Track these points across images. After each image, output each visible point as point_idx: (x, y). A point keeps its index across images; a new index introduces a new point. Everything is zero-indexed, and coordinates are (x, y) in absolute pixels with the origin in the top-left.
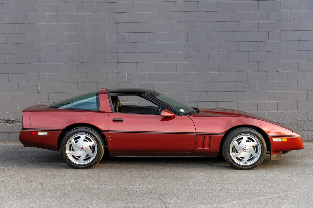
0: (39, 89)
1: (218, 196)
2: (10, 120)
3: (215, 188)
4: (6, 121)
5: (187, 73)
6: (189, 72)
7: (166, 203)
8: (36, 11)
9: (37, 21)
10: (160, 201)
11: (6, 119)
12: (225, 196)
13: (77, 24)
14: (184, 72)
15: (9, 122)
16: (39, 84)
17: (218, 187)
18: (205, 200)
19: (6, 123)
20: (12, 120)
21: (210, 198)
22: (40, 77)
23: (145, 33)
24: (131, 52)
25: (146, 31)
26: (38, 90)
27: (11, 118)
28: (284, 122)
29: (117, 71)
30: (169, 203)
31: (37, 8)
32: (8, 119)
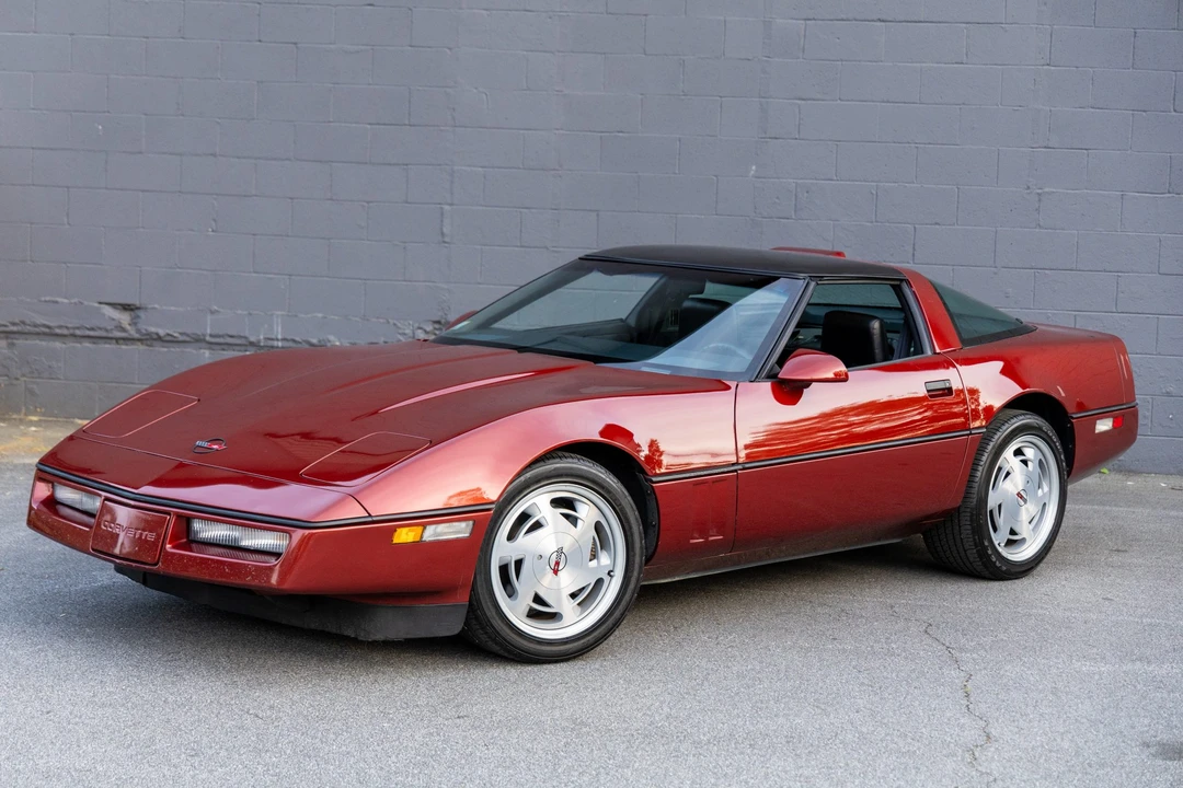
0: (445, 230)
1: (1142, 641)
3: (1131, 618)
5: (1039, 194)
6: (1047, 190)
7: (953, 649)
10: (930, 641)
11: (315, 341)
12: (1168, 645)
14: (1028, 188)
16: (447, 207)
17: (1141, 617)
18: (1095, 650)
21: (1111, 645)
22: (452, 182)
23: (879, 24)
24: (819, 96)
25: (884, 17)
26: (443, 234)
27: (332, 338)
29: (756, 171)
30: (961, 650)
32: (320, 341)
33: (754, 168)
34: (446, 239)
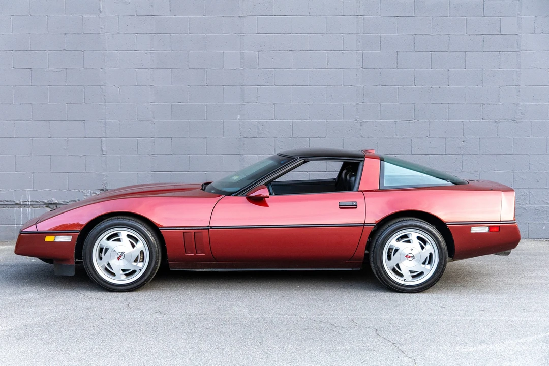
0: (103, 149)
2: (53, 203)
4: (45, 203)
5: (361, 123)
6: (364, 121)
8: (100, 12)
9: (101, 28)
11: (46, 201)
13: (172, 34)
14: (356, 120)
15: (50, 206)
16: (103, 139)
19: (45, 208)
20: (56, 203)
22: (106, 128)
23: (290, 52)
24: (266, 84)
25: (292, 50)
26: (102, 151)
27: (53, 199)
28: (524, 206)
29: (241, 117)
31: (101, 6)
32: (48, 201)
33: (239, 116)
34: (104, 153)
